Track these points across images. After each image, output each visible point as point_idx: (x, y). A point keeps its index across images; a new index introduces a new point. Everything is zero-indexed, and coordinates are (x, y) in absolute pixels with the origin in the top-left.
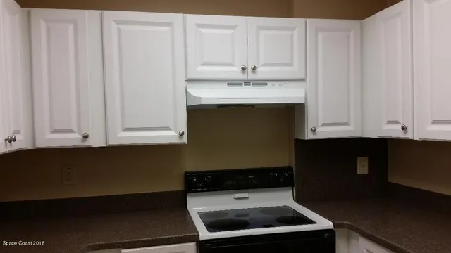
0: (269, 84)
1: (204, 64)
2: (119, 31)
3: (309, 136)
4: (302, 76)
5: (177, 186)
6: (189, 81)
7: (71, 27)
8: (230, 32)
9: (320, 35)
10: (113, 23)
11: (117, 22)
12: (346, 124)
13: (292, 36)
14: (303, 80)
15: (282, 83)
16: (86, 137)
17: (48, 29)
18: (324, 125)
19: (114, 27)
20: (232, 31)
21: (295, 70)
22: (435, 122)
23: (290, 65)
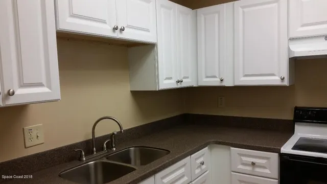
1: (303, 26)
2: (243, 12)
5: (290, 116)
7: (217, 16)
10: (240, 8)
11: (243, 7)
16: (222, 80)
17: (205, 19)
19: (241, 10)
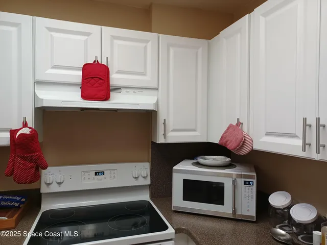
0: (124, 91)
3: (161, 140)
4: (155, 86)
6: (38, 83)
8: (84, 38)
9: (172, 51)
12: (194, 130)
13: (146, 48)
14: (157, 89)
15: (136, 91)
18: (174, 130)
20: (86, 37)
21: (148, 80)
22: (268, 134)
23: (143, 74)
